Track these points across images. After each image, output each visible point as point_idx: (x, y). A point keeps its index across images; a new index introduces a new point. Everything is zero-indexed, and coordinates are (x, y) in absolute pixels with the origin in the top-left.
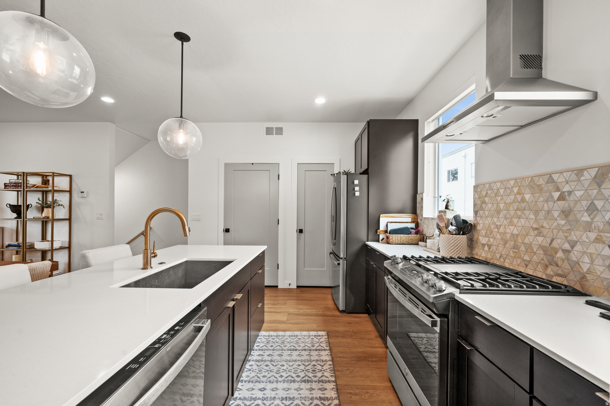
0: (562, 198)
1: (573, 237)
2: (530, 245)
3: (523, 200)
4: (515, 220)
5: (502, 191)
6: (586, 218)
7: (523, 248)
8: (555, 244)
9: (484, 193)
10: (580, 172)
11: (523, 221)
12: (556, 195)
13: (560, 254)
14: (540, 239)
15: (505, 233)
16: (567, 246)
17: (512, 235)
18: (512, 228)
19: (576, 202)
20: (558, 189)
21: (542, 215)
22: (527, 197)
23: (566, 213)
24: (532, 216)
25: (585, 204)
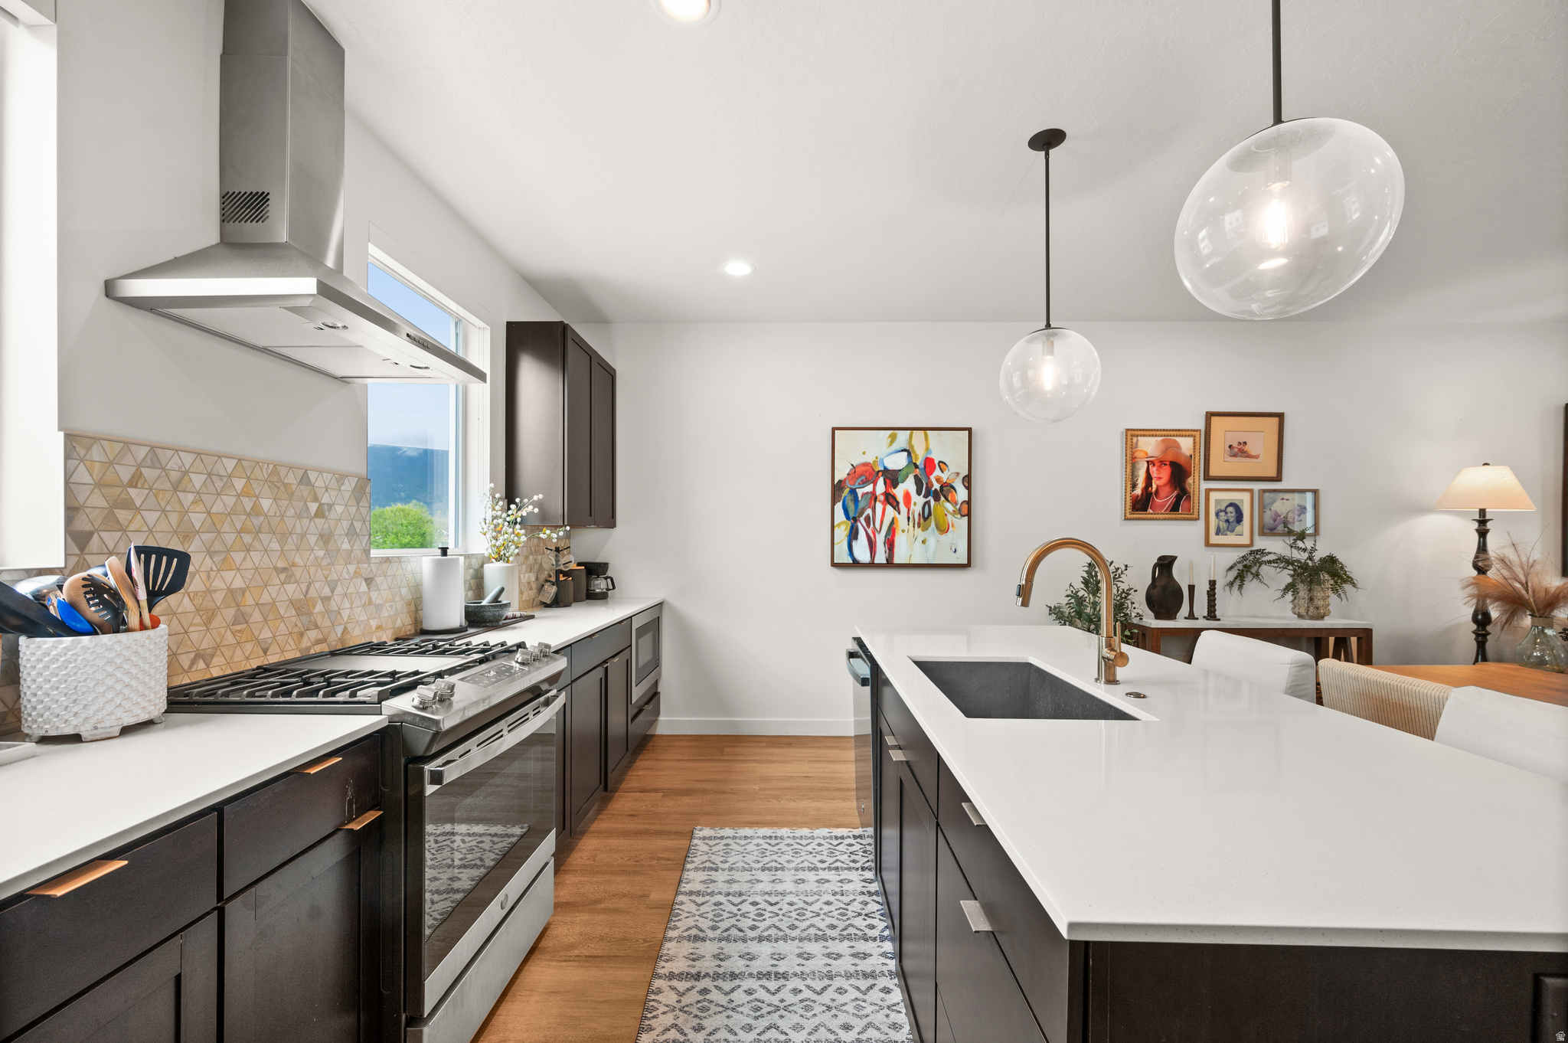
0: (320, 513)
1: (334, 576)
2: (273, 604)
3: (257, 510)
4: (238, 557)
7: (257, 616)
8: (313, 593)
10: (341, 477)
11: (256, 556)
12: (313, 507)
13: (319, 607)
14: (290, 588)
15: (209, 591)
16: (327, 591)
17: (231, 592)
18: (228, 575)
20: (316, 499)
21: (291, 544)
22: (266, 504)
23: (325, 538)
24: (275, 546)
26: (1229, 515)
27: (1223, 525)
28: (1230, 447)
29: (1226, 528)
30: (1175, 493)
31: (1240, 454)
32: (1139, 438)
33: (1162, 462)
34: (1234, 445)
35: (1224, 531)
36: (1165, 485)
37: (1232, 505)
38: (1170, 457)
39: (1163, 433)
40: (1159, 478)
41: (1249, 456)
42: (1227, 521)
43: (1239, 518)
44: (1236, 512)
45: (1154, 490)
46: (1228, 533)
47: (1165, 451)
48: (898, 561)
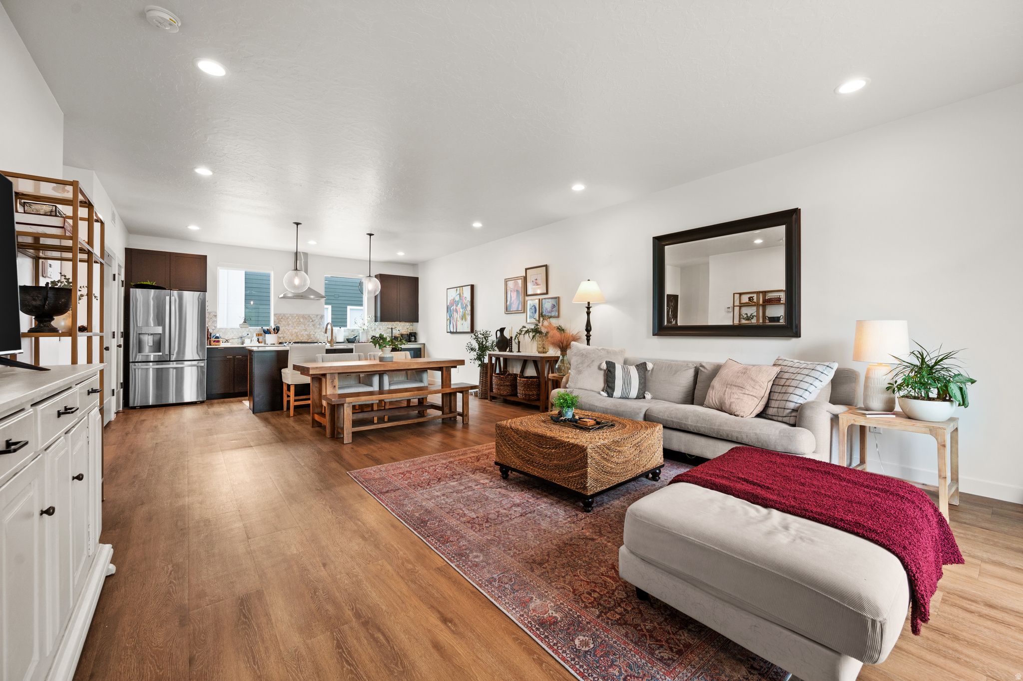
0: (312, 321)
1: (315, 331)
2: (303, 334)
3: (300, 321)
4: (297, 328)
5: (290, 318)
6: (318, 326)
7: (300, 336)
8: (311, 333)
9: (280, 317)
10: (317, 316)
11: (300, 328)
12: (311, 320)
13: (312, 336)
14: (306, 333)
15: (292, 332)
16: (314, 333)
17: (295, 332)
18: (295, 330)
19: (316, 323)
21: (306, 326)
22: (301, 320)
23: (314, 325)
24: (303, 326)
25: (318, 323)
26: (533, 310)
27: (531, 314)
30: (518, 302)
31: (535, 284)
33: (514, 290)
34: (533, 281)
35: (531, 317)
36: (515, 299)
37: (533, 307)
40: (514, 296)
41: (538, 284)
45: (512, 301)
47: (514, 287)
48: (458, 331)
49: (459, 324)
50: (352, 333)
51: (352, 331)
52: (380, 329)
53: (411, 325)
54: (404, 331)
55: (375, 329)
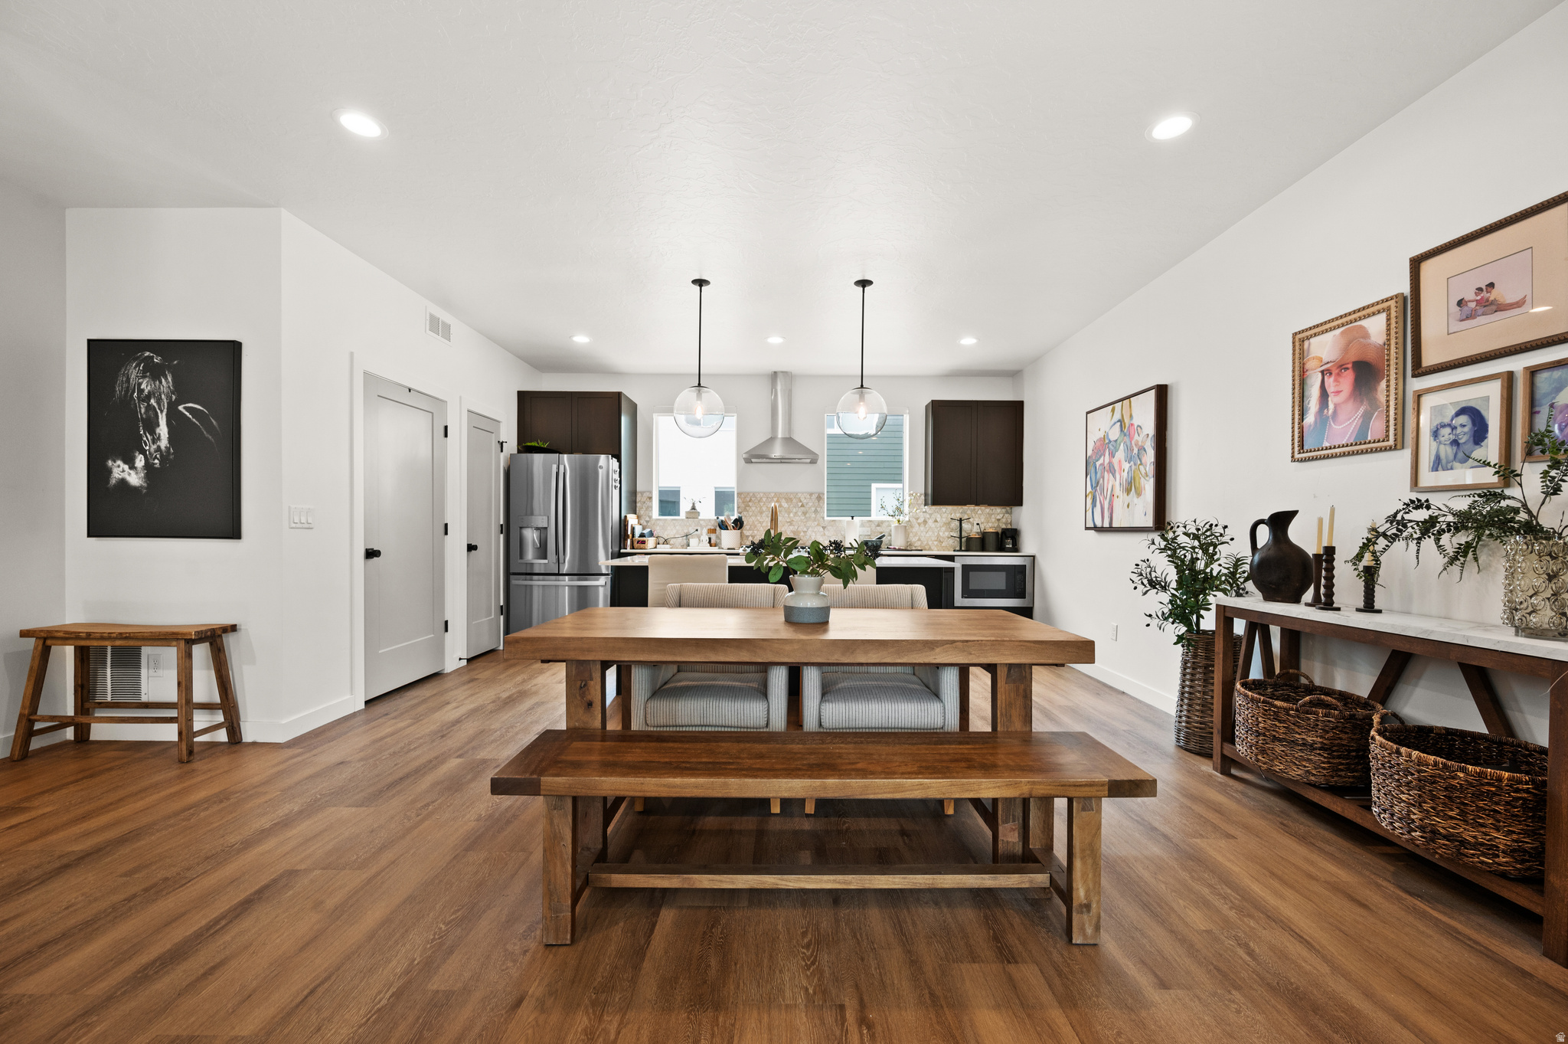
0: (802, 506)
1: (808, 524)
5: (764, 499)
6: (813, 515)
8: (800, 529)
9: (748, 499)
10: (811, 494)
12: (800, 504)
13: (802, 534)
14: (791, 527)
16: (805, 529)
19: (810, 508)
20: (801, 502)
23: (805, 513)
24: (786, 515)
25: (813, 509)
26: (1459, 430)
27: (1447, 451)
28: (1460, 303)
29: (1451, 457)
30: (1361, 410)
31: (1480, 310)
32: (1312, 340)
33: (1341, 367)
34: (1466, 299)
35: (1448, 462)
36: (1346, 401)
37: (1463, 411)
38: (1353, 357)
39: (1340, 322)
40: (1338, 392)
41: (1500, 307)
42: (1455, 443)
43: (1480, 432)
44: (1474, 423)
45: (1331, 412)
46: (1456, 464)
47: (1346, 349)
48: (1115, 525)
49: (1118, 505)
50: (878, 528)
51: (878, 525)
52: (936, 521)
53: (1007, 512)
54: (990, 525)
55: (925, 522)
